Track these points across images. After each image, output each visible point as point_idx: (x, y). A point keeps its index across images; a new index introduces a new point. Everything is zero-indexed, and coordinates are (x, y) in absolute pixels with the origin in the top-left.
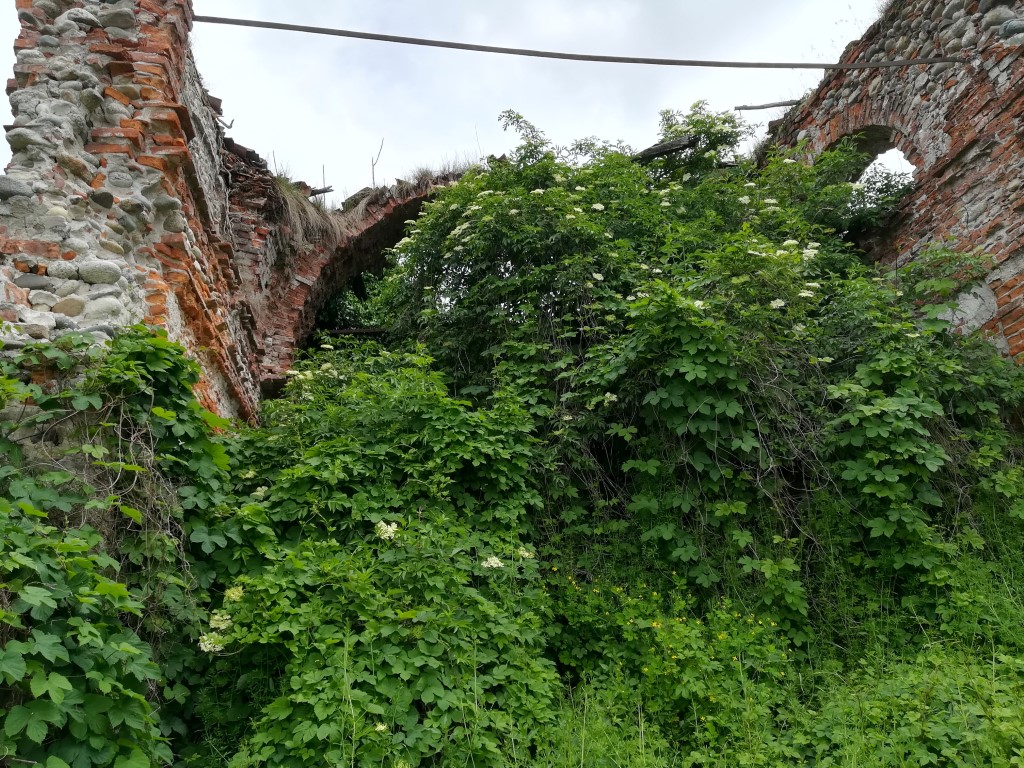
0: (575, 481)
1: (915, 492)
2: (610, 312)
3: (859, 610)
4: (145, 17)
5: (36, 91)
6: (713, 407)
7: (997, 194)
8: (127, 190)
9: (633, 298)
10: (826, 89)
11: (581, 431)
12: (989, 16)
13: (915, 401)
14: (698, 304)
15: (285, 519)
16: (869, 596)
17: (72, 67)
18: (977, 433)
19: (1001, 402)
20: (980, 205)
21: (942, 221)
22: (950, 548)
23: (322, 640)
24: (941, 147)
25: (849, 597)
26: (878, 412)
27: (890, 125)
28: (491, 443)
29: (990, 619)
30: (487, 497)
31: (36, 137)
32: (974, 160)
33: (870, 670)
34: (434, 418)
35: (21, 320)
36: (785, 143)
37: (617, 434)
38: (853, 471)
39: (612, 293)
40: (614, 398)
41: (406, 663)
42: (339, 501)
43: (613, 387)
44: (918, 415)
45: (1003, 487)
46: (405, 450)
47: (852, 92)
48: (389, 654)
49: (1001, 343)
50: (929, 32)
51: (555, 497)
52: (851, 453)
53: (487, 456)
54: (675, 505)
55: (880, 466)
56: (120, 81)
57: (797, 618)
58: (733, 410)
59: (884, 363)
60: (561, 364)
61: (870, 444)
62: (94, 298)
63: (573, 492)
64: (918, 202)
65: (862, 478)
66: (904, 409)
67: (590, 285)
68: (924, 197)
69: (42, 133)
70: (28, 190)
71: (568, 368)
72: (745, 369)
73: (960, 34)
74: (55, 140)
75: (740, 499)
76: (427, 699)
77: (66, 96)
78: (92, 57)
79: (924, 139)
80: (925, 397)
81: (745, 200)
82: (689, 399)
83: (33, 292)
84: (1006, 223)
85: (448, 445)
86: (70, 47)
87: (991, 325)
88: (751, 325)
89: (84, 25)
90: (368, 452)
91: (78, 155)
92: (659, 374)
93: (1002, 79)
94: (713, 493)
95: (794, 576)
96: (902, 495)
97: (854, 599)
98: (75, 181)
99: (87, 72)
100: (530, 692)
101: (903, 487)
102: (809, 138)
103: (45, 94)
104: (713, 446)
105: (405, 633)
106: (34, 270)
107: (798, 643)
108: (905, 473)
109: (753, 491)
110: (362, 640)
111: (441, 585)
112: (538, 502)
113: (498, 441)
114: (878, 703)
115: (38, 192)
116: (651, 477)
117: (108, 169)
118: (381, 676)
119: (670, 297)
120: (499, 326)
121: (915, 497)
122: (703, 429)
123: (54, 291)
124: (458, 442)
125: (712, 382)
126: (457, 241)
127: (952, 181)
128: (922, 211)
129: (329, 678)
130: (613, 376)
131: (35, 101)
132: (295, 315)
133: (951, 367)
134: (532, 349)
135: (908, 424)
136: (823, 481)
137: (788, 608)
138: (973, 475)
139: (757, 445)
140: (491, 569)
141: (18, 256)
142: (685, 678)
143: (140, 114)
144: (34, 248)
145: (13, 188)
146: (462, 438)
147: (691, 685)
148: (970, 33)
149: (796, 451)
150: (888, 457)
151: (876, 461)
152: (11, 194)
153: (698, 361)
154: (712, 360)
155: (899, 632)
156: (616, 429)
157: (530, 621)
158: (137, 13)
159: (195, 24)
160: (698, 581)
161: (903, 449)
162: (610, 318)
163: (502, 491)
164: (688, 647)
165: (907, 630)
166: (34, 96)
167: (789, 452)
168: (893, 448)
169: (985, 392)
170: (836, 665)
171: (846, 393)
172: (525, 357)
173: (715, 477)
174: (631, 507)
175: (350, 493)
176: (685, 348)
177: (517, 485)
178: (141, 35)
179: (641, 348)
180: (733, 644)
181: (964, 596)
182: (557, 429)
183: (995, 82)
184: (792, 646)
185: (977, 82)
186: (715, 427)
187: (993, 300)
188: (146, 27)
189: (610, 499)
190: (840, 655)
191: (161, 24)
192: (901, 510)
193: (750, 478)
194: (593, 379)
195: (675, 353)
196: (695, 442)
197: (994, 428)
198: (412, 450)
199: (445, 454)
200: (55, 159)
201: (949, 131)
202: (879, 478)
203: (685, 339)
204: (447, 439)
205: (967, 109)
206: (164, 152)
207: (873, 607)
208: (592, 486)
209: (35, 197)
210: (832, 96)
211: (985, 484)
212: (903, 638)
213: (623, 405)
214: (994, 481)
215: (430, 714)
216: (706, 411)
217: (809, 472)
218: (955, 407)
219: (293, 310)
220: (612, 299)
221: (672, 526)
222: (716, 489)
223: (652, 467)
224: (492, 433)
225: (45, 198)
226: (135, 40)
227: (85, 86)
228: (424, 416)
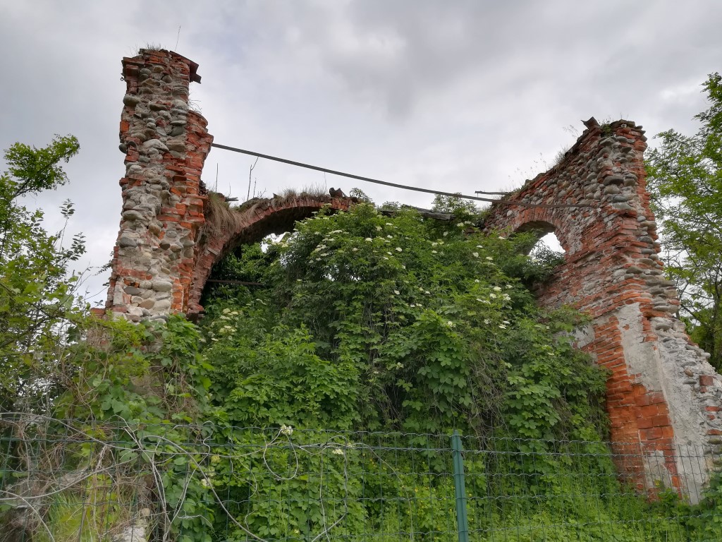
0: (377, 408)
1: (543, 434)
2: (402, 314)
3: (511, 490)
4: (190, 147)
5: (140, 190)
6: (452, 380)
7: (601, 280)
8: (173, 239)
9: (414, 306)
10: (525, 193)
11: (382, 380)
12: (607, 188)
13: (548, 388)
14: (450, 323)
15: (236, 419)
16: (515, 484)
17: (158, 178)
18: (575, 406)
19: (588, 391)
20: (592, 284)
21: (574, 285)
22: (555, 463)
23: (267, 487)
24: (577, 247)
25: (507, 483)
26: (530, 393)
27: (555, 225)
28: (339, 386)
29: (568, 500)
30: (333, 414)
31: (140, 216)
32: (592, 261)
33: (512, 521)
34: (312, 370)
35: (128, 312)
36: (500, 214)
37: (402, 386)
38: (516, 421)
39: (403, 302)
40: (402, 366)
41: (304, 502)
42: (263, 412)
43: (401, 360)
44: (548, 396)
45: (584, 435)
46: (296, 386)
47: (538, 199)
48: (297, 497)
49: (594, 356)
50: (579, 184)
51: (366, 416)
52: (516, 411)
53: (337, 394)
54: (428, 428)
55: (528, 419)
56: (179, 184)
57: (481, 492)
58: (462, 383)
59: (536, 366)
60: (374, 340)
61: (525, 408)
62: (158, 300)
63: (375, 414)
64: (564, 272)
65: (519, 425)
66: (543, 392)
67: (393, 297)
68: (567, 270)
69: (143, 214)
70: (134, 243)
71: (378, 343)
72: (469, 363)
73: (594, 192)
74: (148, 218)
75: (459, 428)
76: (314, 520)
77: (154, 193)
78: (166, 171)
79: (571, 239)
80: (553, 386)
81: (476, 254)
82: (441, 374)
83: (133, 297)
84: (603, 297)
85: (318, 386)
86: (155, 165)
87: (591, 345)
88: (475, 338)
89: (162, 152)
90: (277, 385)
91: (155, 224)
92: (427, 359)
93: (609, 224)
94: (447, 423)
95: (482, 471)
96: (536, 435)
97: (509, 484)
98: (155, 238)
99: (164, 181)
100: (357, 520)
101: (537, 431)
102: (513, 216)
103: (144, 191)
104: (450, 400)
105: (303, 487)
106: (133, 284)
107: (480, 504)
108: (539, 424)
109: (466, 423)
110: (284, 488)
111: (317, 463)
112: (358, 418)
113: (343, 385)
114: (514, 537)
115: (139, 245)
116: (417, 411)
117: (167, 229)
118: (293, 507)
119: (437, 320)
120: (341, 312)
121: (543, 437)
122: (446, 392)
123: (141, 296)
124: (324, 385)
125: (453, 368)
126: (318, 255)
127: (581, 267)
128: (566, 277)
129: (272, 507)
130: (403, 355)
131: (139, 194)
132: (205, 272)
133: (567, 372)
134: (358, 329)
135: (544, 401)
136: (501, 423)
137: (477, 486)
138: (571, 427)
139: (472, 403)
140: (337, 455)
141: (127, 278)
142: (427, 518)
143: (185, 201)
144: (135, 274)
145: (128, 243)
146: (326, 383)
147: (429, 521)
148: (597, 194)
149: (490, 406)
150: (532, 416)
151: (527, 418)
152: (127, 246)
153: (448, 355)
154: (454, 356)
155: (528, 503)
156: (401, 383)
157: (355, 483)
158: (186, 144)
159: (212, 148)
160: (435, 468)
161: (540, 413)
162: (402, 317)
163: (341, 412)
164: (430, 502)
165: (532, 502)
166: (139, 192)
167: (486, 405)
168: (535, 411)
169: (582, 385)
170: (497, 516)
171: (516, 382)
172: (354, 333)
173: (449, 416)
174: (405, 425)
175: (268, 407)
176: (442, 347)
177: (349, 409)
178: (187, 156)
179: (420, 343)
180: (450, 503)
181: (559, 488)
182: (370, 378)
183: (606, 224)
184: (478, 506)
185: (598, 221)
186: (452, 391)
187: (593, 333)
188: (190, 153)
189: (394, 419)
190: (499, 512)
191: (198, 152)
192: (535, 442)
193: (466, 418)
194: (392, 353)
195: (437, 349)
196: (442, 397)
197: (585, 404)
198: (299, 387)
199: (317, 391)
200: (147, 227)
201: (582, 241)
202: (526, 426)
203: (442, 343)
204: (318, 383)
205: (592, 233)
206: (193, 220)
207: (517, 489)
208: (385, 411)
209: (137, 247)
210: (528, 198)
211: (576, 432)
212: (529, 505)
213: (406, 371)
214: (580, 432)
215: (316, 526)
216: (448, 382)
217: (494, 418)
218: (567, 390)
219: (204, 269)
220: (403, 305)
221: (425, 438)
222: (449, 422)
223: (418, 406)
224: (341, 380)
225: (142, 248)
226: (184, 159)
227: (164, 189)
228: (307, 369)
